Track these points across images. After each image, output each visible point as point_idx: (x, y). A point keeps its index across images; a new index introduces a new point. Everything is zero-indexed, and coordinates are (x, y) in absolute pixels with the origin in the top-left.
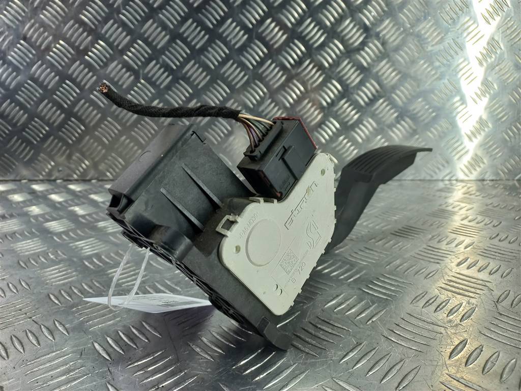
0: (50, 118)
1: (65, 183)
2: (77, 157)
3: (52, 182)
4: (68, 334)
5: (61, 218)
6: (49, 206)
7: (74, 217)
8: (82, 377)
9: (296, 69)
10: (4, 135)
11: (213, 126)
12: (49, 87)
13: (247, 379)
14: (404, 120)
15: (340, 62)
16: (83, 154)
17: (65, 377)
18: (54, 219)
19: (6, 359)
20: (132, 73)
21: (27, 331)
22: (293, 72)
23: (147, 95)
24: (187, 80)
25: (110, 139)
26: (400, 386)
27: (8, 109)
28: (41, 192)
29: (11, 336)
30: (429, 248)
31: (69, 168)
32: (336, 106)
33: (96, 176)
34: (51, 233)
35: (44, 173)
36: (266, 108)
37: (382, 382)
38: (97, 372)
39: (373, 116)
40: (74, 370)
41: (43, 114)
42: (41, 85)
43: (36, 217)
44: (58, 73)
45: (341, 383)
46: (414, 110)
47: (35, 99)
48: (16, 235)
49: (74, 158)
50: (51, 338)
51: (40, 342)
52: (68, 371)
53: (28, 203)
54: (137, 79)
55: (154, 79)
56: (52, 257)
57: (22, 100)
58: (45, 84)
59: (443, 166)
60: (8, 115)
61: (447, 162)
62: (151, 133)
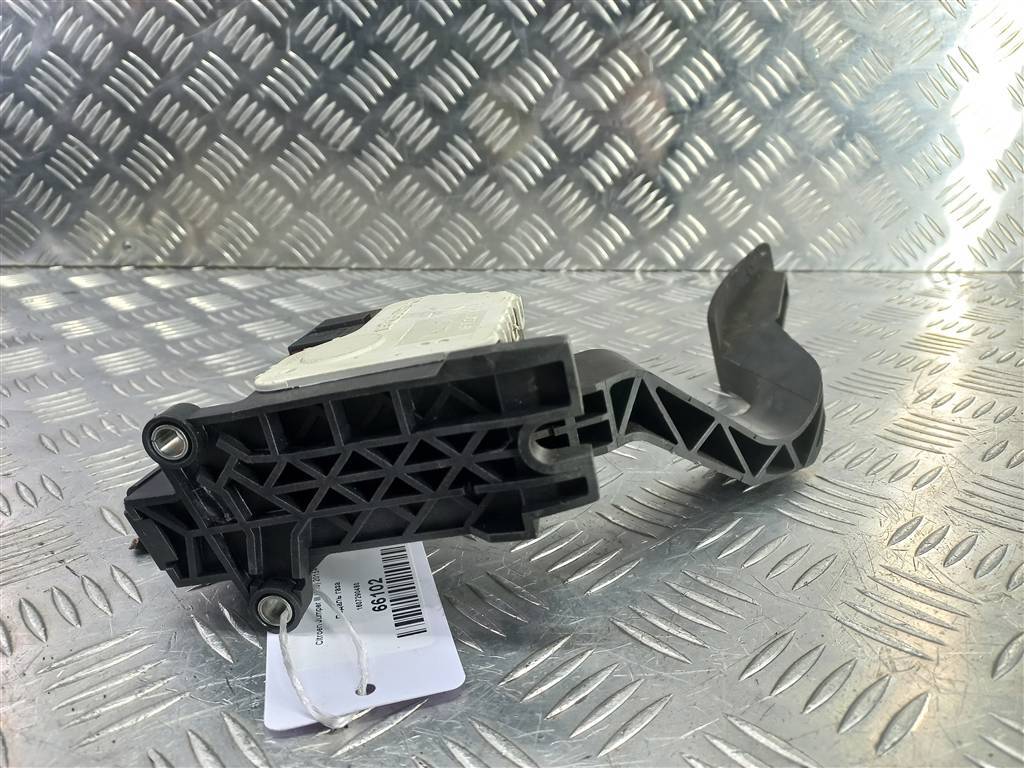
0: (100, 135)
1: (139, 273)
2: (163, 219)
3: (112, 271)
4: (141, 600)
5: (130, 345)
6: (105, 320)
7: (155, 344)
8: (170, 698)
9: (622, 26)
10: (8, 172)
11: (442, 153)
12: (94, 67)
13: (532, 712)
14: (853, 142)
15: (721, 10)
16: (173, 213)
17: (133, 698)
18: (115, 348)
19: (8, 653)
20: (269, 37)
21: (55, 590)
22: (618, 31)
23: (302, 85)
24: (386, 50)
25: (227, 180)
26: (885, 741)
27: (12, 114)
28: (89, 290)
29: (20, 602)
30: (917, 419)
31: (147, 242)
32: (707, 109)
33: (201, 258)
34: (107, 376)
35: (94, 252)
36: (556, 113)
37: (843, 730)
38: (201, 687)
39: (788, 130)
40: (152, 682)
41: (85, 126)
42: (75, 62)
43: (78, 343)
44: (111, 35)
45: (746, 729)
46: (877, 118)
47: (66, 92)
48: (35, 381)
49: (155, 220)
50: (106, 609)
51: (82, 617)
52: (142, 684)
53: (62, 314)
54: (280, 51)
55: (315, 50)
56: (109, 428)
57: (38, 94)
58: (85, 59)
59: (932, 241)
60: (12, 128)
61: (942, 234)
62: (312, 168)
